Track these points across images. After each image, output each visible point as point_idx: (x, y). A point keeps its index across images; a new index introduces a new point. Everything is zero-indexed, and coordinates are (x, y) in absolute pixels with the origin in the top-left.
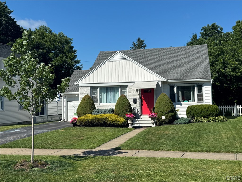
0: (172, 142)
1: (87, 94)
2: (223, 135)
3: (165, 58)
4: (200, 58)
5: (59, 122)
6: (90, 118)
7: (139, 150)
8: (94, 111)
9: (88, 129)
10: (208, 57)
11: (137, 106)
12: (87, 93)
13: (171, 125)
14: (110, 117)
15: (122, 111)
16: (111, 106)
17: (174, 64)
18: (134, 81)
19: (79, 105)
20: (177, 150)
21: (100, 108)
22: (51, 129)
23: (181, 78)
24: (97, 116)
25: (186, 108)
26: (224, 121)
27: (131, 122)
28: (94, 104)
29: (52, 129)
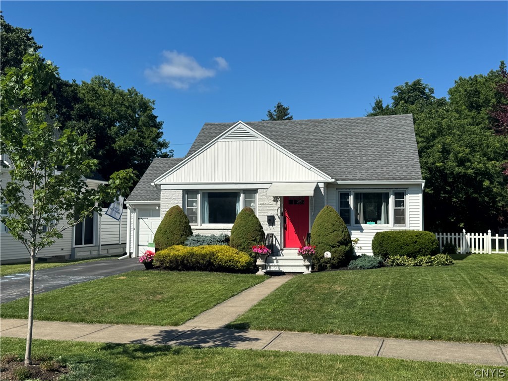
0: (350, 311)
1: (177, 204)
2: (457, 297)
3: (330, 138)
4: (399, 140)
5: (120, 258)
6: (180, 254)
7: (281, 332)
8: (188, 238)
9: (175, 275)
10: (414, 139)
11: (276, 231)
12: (176, 202)
13: (343, 270)
14: (221, 252)
15: (244, 240)
16: (223, 230)
17: (349, 150)
18: (269, 181)
19: (160, 227)
20: (365, 332)
21: (202, 233)
22: (98, 275)
23: (364, 177)
24: (194, 250)
25: (371, 237)
26: (448, 265)
27: (263, 263)
28: (190, 224)
29: (101, 274)
